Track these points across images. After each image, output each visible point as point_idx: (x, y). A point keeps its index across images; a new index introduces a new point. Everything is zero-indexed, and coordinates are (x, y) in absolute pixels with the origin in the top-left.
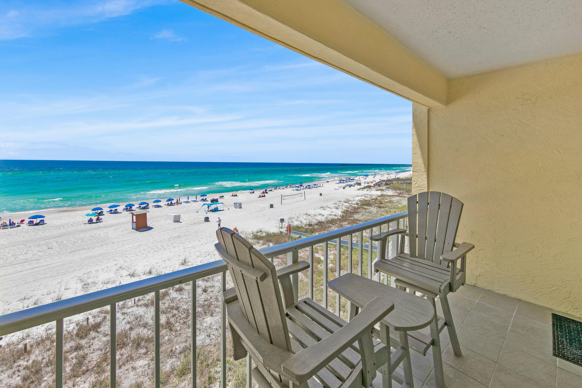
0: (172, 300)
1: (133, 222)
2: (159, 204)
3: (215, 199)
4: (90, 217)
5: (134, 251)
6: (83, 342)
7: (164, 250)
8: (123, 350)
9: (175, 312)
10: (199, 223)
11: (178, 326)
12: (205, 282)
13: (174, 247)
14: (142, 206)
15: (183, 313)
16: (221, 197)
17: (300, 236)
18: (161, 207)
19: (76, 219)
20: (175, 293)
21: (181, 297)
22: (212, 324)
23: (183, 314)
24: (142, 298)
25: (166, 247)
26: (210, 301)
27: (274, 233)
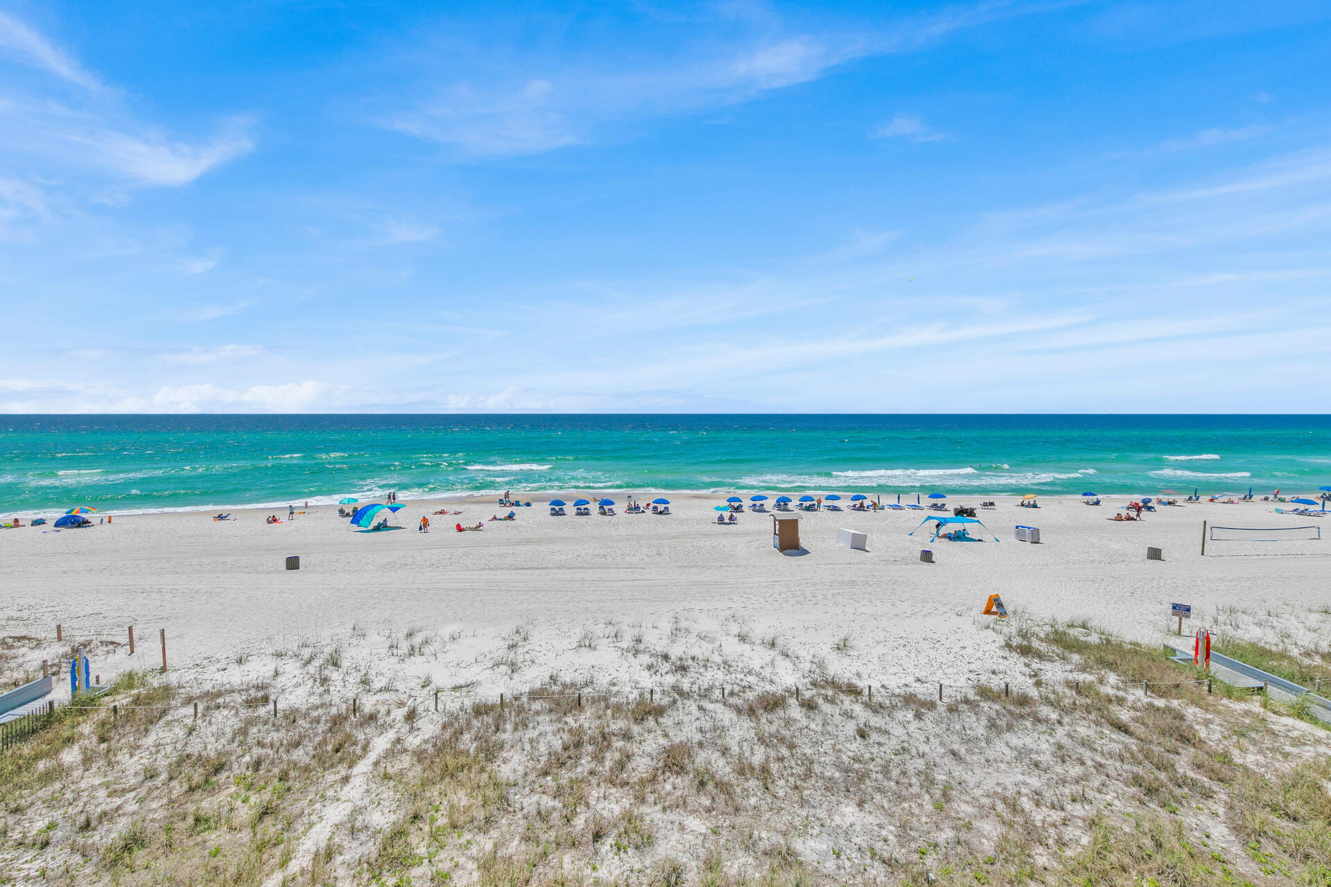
0: (788, 722)
1: (775, 533)
2: (836, 503)
3: (967, 510)
4: (720, 512)
5: (764, 591)
6: (636, 729)
7: (815, 604)
8: (679, 780)
9: (784, 751)
10: (905, 561)
11: (781, 788)
12: (870, 711)
13: (837, 604)
14: (805, 503)
15: (799, 762)
16: (985, 504)
17: (1262, 684)
18: (840, 510)
19: (706, 513)
20: (799, 709)
21: (805, 725)
22: (854, 827)
23: (798, 765)
24: (739, 692)
25: (820, 598)
26: (867, 766)
27: (1137, 644)
